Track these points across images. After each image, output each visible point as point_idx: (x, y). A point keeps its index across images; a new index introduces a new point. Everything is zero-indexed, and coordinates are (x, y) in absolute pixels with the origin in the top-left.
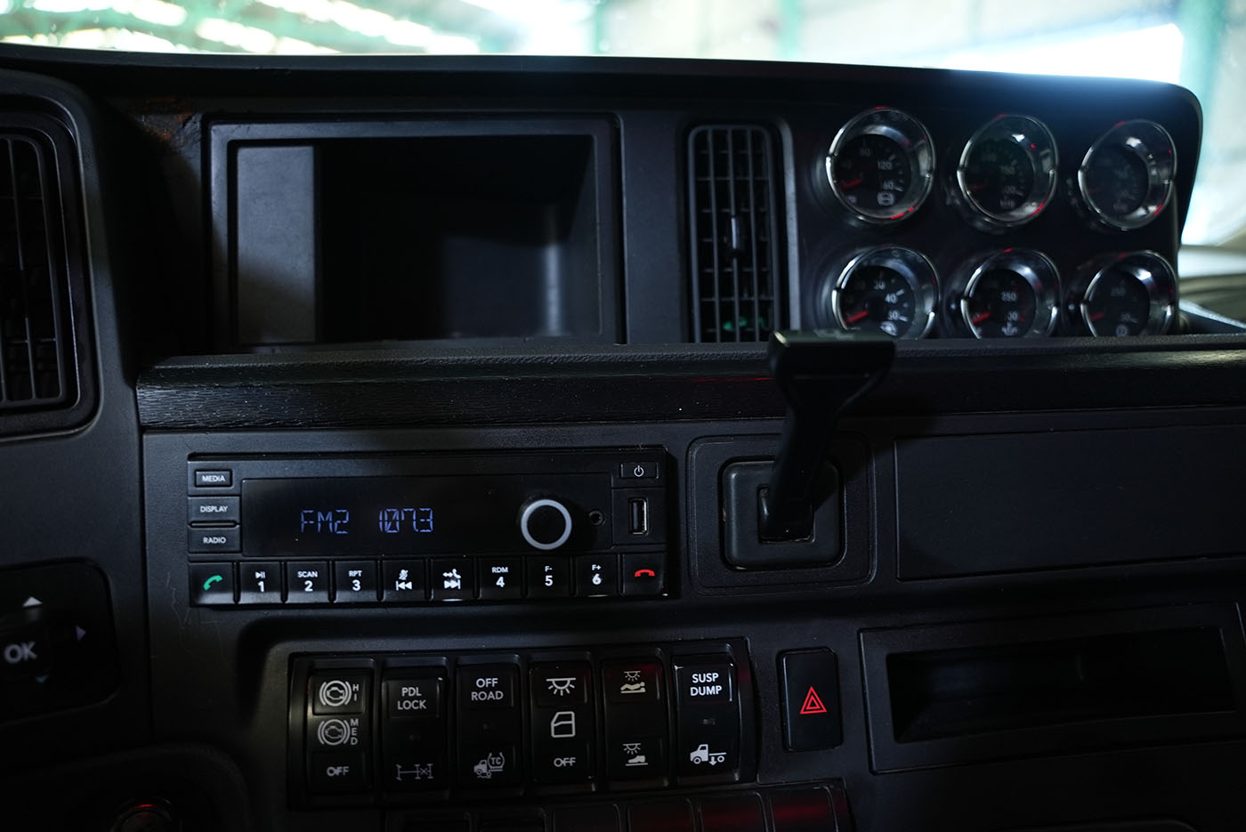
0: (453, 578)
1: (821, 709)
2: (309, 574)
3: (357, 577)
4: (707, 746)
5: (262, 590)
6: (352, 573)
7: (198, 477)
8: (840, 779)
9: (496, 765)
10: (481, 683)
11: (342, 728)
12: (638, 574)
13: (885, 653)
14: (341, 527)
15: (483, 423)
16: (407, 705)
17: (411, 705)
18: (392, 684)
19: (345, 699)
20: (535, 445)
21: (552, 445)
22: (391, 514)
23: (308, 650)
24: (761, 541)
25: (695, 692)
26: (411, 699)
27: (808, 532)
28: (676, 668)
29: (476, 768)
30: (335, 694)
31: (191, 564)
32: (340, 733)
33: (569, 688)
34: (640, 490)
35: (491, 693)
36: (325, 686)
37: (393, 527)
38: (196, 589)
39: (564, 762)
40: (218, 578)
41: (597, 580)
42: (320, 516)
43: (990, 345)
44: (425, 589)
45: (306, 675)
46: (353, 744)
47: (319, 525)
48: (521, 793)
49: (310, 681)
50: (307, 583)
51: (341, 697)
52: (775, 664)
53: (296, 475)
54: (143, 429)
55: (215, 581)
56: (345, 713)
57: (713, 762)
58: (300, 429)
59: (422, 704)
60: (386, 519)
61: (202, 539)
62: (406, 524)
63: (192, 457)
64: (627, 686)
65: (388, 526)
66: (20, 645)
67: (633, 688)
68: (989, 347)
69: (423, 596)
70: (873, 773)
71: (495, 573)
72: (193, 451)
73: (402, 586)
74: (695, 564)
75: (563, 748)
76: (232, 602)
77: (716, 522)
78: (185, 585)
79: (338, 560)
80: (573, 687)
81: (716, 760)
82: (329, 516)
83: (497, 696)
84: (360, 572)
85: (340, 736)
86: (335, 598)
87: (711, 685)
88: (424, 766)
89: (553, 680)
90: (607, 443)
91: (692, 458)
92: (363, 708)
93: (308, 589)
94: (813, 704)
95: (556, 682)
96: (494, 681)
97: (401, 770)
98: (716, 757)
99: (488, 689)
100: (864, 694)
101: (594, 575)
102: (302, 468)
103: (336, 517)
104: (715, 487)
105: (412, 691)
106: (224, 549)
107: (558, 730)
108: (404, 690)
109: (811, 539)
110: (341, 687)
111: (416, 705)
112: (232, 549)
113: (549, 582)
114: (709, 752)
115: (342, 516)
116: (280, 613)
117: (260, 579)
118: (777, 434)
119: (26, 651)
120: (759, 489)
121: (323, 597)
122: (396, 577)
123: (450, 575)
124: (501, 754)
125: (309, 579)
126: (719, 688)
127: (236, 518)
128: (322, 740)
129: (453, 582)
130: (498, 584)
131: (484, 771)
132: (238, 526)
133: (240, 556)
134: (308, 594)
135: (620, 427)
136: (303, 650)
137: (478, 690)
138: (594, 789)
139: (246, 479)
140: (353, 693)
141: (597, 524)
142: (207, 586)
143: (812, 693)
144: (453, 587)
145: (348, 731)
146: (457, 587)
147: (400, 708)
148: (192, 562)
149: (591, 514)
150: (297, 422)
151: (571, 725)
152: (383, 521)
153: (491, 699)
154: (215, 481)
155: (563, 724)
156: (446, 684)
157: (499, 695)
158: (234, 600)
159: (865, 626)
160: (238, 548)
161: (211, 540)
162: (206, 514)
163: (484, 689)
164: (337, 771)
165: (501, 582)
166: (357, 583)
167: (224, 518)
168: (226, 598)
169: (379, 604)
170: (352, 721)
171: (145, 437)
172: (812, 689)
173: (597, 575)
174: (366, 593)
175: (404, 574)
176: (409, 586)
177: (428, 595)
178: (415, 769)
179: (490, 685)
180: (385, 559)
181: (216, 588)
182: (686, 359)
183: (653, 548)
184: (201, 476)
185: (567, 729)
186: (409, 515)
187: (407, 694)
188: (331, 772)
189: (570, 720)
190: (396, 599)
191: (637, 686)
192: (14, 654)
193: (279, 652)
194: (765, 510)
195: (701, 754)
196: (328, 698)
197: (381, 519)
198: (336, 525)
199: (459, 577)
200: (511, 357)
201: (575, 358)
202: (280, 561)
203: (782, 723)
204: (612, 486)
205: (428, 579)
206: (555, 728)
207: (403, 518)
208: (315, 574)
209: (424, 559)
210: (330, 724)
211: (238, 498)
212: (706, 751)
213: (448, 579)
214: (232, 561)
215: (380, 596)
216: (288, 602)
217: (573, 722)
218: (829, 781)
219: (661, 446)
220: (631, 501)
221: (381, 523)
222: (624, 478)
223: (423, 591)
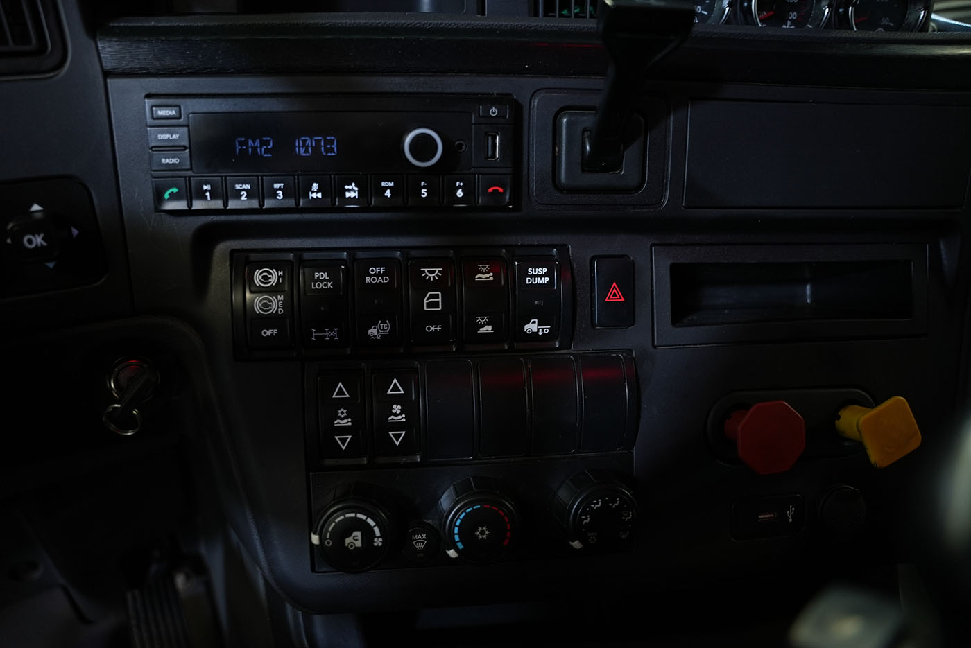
0: (352, 190)
1: (620, 298)
2: (244, 187)
3: (280, 189)
4: (536, 320)
5: (209, 198)
6: (276, 186)
7: (154, 112)
8: (631, 350)
9: (384, 329)
10: (373, 271)
11: (272, 302)
12: (490, 190)
13: (669, 263)
14: (267, 151)
15: (374, 72)
16: (319, 285)
17: (322, 285)
18: (307, 270)
19: (273, 281)
20: (415, 90)
21: (427, 90)
22: (304, 141)
23: (244, 248)
24: (583, 171)
25: (529, 281)
26: (322, 281)
27: (619, 166)
28: (516, 263)
29: (370, 331)
30: (265, 278)
31: (153, 180)
32: (270, 306)
33: (437, 275)
34: (493, 126)
35: (380, 278)
36: (257, 272)
37: (306, 151)
38: (159, 198)
39: (433, 329)
40: (175, 190)
41: (460, 193)
42: (250, 143)
43: (771, 31)
44: (331, 198)
45: (242, 265)
46: (279, 313)
47: (250, 149)
48: (402, 351)
49: (246, 269)
50: (242, 193)
51: (270, 280)
52: (588, 265)
53: (231, 110)
54: (107, 74)
55: (172, 192)
56: (273, 291)
57: (540, 333)
58: (232, 75)
59: (329, 285)
60: (301, 145)
61: (160, 161)
62: (316, 148)
63: (148, 96)
64: (480, 275)
65: (302, 150)
66: (34, 235)
67: (484, 277)
68: (770, 33)
69: (330, 203)
70: (655, 347)
71: (384, 187)
72: (148, 93)
73: (314, 195)
74: (533, 186)
75: (433, 318)
76: (186, 208)
77: (550, 155)
78: (150, 196)
79: (265, 175)
80: (440, 275)
81: (543, 331)
82: (258, 143)
83: (386, 280)
84: (282, 185)
85: (270, 308)
86: (263, 205)
87: (541, 276)
88: (332, 330)
89: (426, 270)
90: (470, 91)
91: (534, 105)
92: (286, 288)
93: (243, 198)
94: (615, 295)
95: (428, 271)
96: (383, 269)
97: (315, 332)
98: (543, 329)
99: (378, 275)
100: (652, 291)
101: (458, 189)
102: (235, 105)
103: (263, 143)
104: (550, 128)
105: (322, 276)
106: (179, 168)
107: (429, 305)
108: (317, 275)
109: (620, 173)
110: (270, 273)
111: (325, 285)
112: (184, 168)
113: (424, 194)
114: (538, 325)
115: (267, 143)
116: (223, 218)
117: (206, 190)
118: (600, 90)
119: (38, 240)
120: (584, 130)
121: (254, 204)
122: (310, 189)
123: (350, 187)
124: (387, 322)
125: (244, 190)
126: (547, 279)
127: (186, 143)
128: (258, 310)
129: (352, 192)
130: (386, 194)
131: (376, 334)
132: (188, 150)
133: (190, 173)
134: (243, 201)
135: (479, 79)
136: (240, 248)
137: (371, 276)
138: (454, 350)
139: (193, 113)
140: (279, 277)
141: (461, 151)
142: (166, 196)
143: (614, 287)
144: (352, 197)
145: (277, 304)
146: (355, 197)
147: (313, 288)
148: (154, 178)
149: (457, 143)
150: (229, 70)
151: (438, 302)
152: (299, 146)
153: (380, 282)
154: (168, 114)
155: (433, 301)
156: (346, 272)
157: (386, 279)
158: (188, 206)
159: (656, 242)
160: (188, 167)
161: (168, 161)
162: (163, 140)
163: (375, 275)
164: (269, 333)
165: (388, 194)
166: (280, 193)
167: (177, 144)
168: (181, 205)
169: (297, 210)
170: (279, 296)
171: (108, 80)
172: (614, 284)
173: (460, 190)
174: (287, 200)
175: (315, 186)
176: (320, 195)
177: (333, 202)
178: (325, 332)
179: (379, 272)
180: (301, 175)
181: (173, 197)
182: (532, 28)
183: (503, 171)
184: (156, 111)
185: (436, 305)
186: (318, 142)
187: (318, 277)
188: (265, 333)
189: (438, 298)
190: (310, 206)
191: (487, 275)
192: (30, 241)
193: (223, 248)
194: (588, 147)
195: (532, 327)
196: (260, 281)
197: (297, 144)
198: (263, 150)
199: (356, 189)
200: (396, 22)
201: (446, 24)
202: (221, 177)
203: (591, 308)
204: (473, 122)
205: (333, 190)
206: (427, 303)
207: (314, 145)
208: (248, 187)
209: (330, 175)
210: (263, 299)
211: (186, 129)
212: (536, 324)
213: (349, 190)
214: (185, 177)
215: (297, 203)
216: (229, 208)
217: (440, 300)
218: (623, 351)
219: (510, 94)
220: (487, 135)
221: (297, 149)
222: (482, 117)
223: (329, 199)
